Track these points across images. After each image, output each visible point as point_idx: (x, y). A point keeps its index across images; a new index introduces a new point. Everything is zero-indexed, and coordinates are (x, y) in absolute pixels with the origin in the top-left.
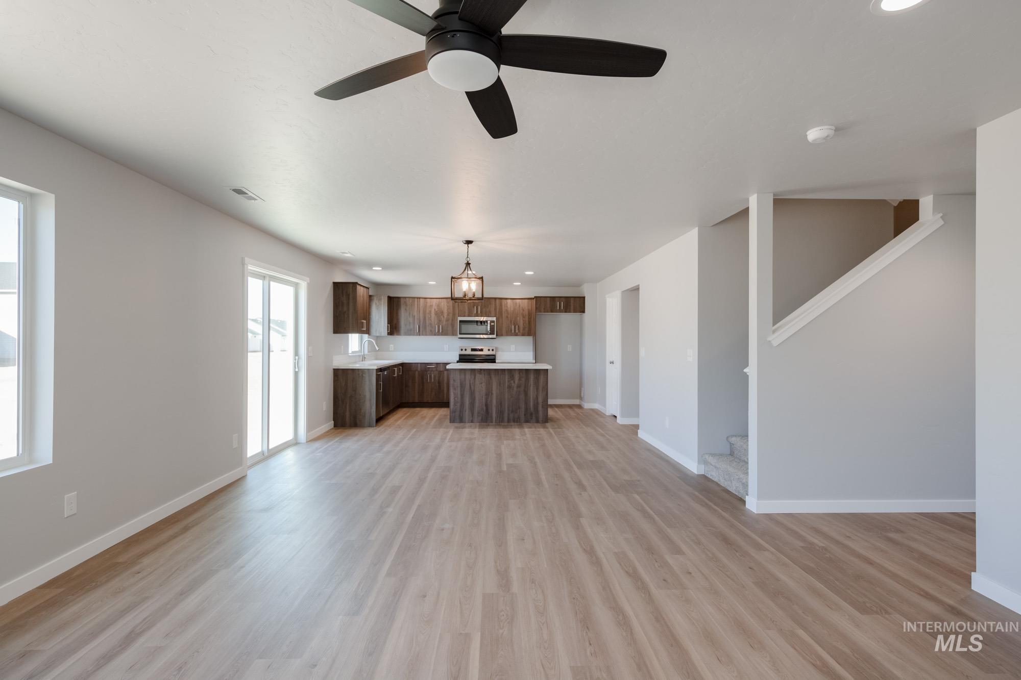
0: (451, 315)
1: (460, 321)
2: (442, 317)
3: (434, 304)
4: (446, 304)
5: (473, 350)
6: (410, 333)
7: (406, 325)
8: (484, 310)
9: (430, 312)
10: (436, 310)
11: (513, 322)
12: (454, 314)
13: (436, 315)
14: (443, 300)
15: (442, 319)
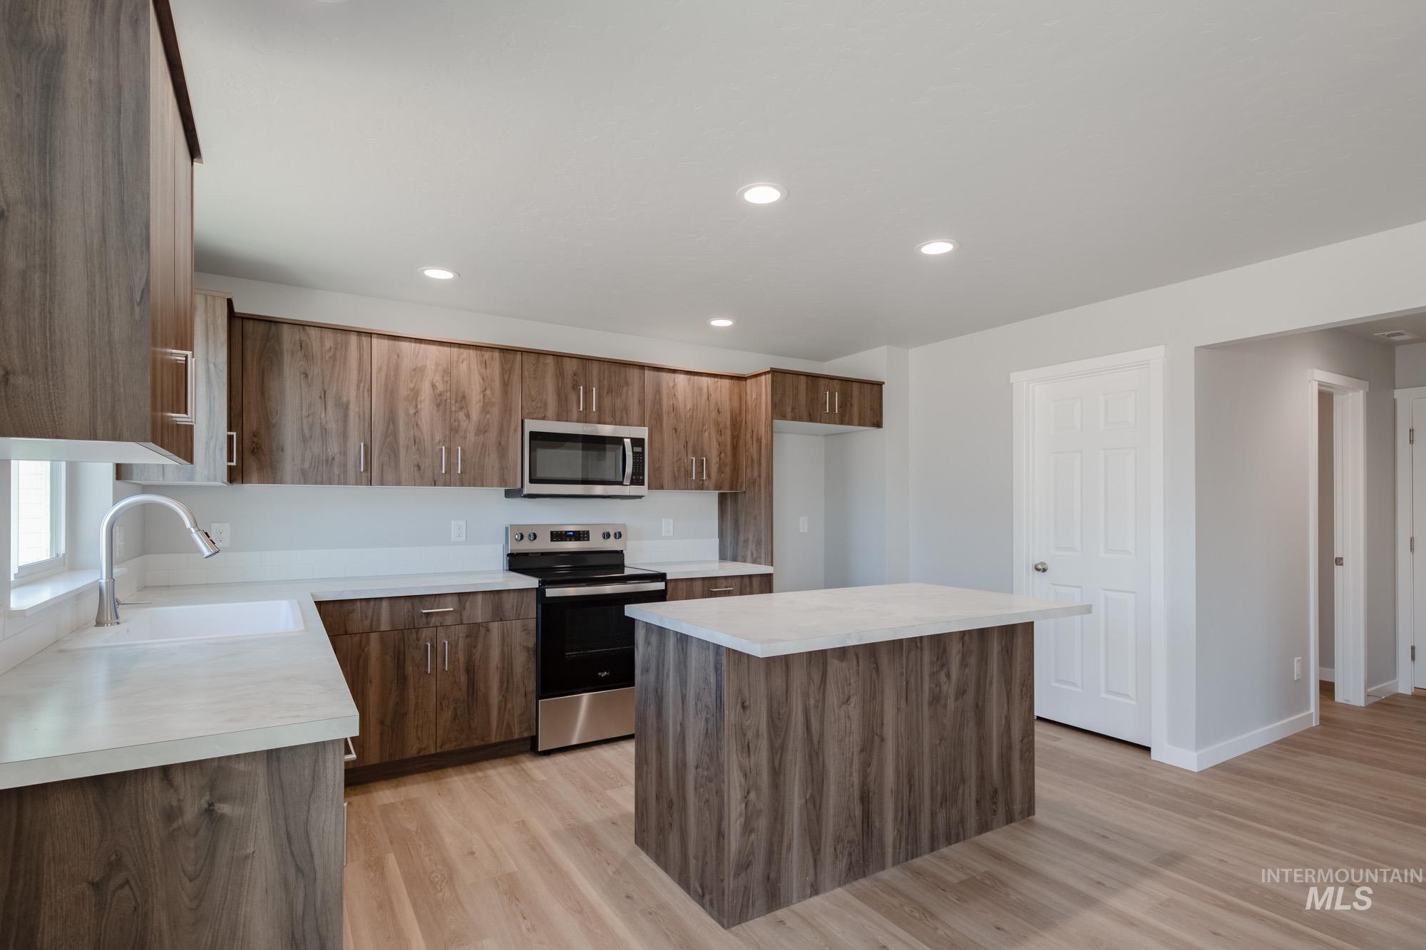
0: (495, 411)
1: (534, 435)
2: (461, 415)
3: (430, 365)
4: (475, 367)
5: (557, 536)
6: (328, 472)
7: (303, 442)
8: (607, 402)
9: (415, 395)
10: (440, 387)
11: (690, 445)
12: (506, 410)
13: (438, 406)
14: (465, 352)
15: (464, 424)
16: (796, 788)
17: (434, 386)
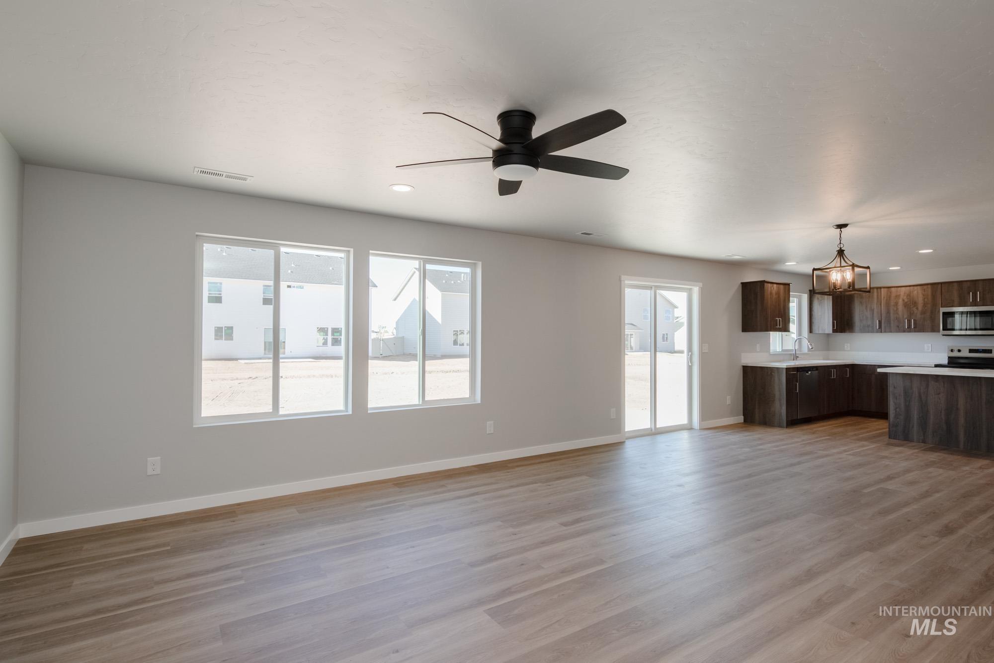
0: (929, 306)
1: (945, 313)
2: (915, 309)
3: (902, 294)
4: (920, 291)
5: (972, 351)
6: (868, 329)
7: (861, 321)
8: (988, 296)
9: (896, 304)
10: (906, 300)
12: (934, 305)
13: (905, 306)
14: (916, 288)
15: (915, 311)
16: (916, 412)
17: (903, 300)
